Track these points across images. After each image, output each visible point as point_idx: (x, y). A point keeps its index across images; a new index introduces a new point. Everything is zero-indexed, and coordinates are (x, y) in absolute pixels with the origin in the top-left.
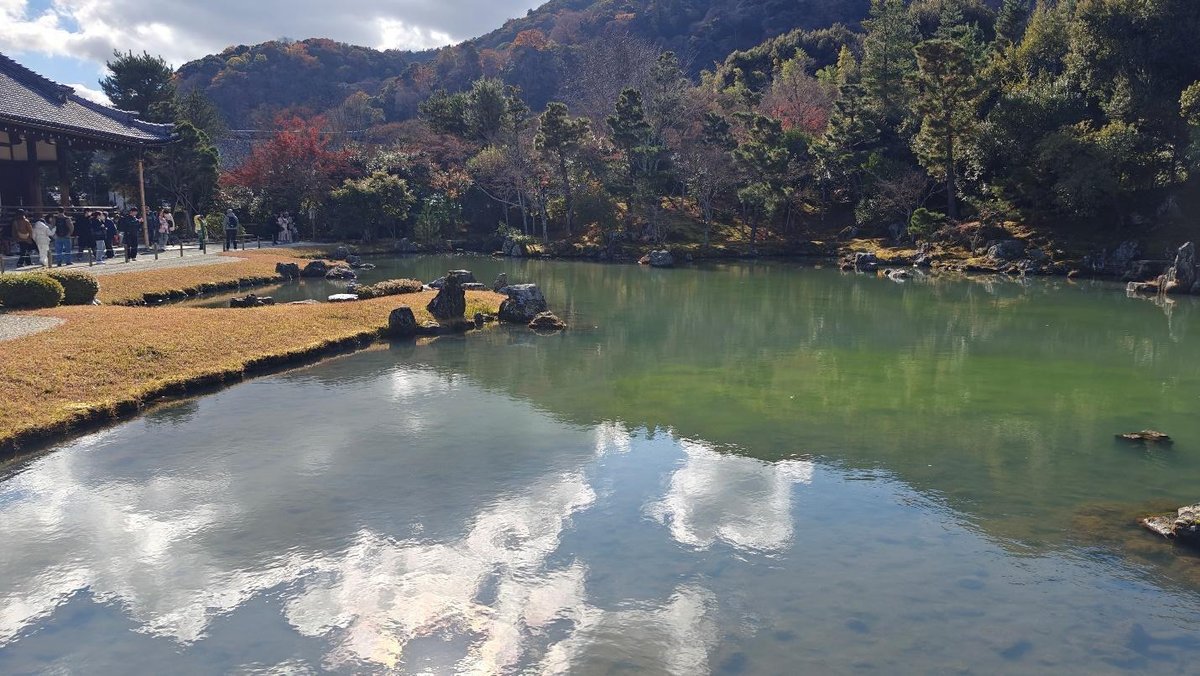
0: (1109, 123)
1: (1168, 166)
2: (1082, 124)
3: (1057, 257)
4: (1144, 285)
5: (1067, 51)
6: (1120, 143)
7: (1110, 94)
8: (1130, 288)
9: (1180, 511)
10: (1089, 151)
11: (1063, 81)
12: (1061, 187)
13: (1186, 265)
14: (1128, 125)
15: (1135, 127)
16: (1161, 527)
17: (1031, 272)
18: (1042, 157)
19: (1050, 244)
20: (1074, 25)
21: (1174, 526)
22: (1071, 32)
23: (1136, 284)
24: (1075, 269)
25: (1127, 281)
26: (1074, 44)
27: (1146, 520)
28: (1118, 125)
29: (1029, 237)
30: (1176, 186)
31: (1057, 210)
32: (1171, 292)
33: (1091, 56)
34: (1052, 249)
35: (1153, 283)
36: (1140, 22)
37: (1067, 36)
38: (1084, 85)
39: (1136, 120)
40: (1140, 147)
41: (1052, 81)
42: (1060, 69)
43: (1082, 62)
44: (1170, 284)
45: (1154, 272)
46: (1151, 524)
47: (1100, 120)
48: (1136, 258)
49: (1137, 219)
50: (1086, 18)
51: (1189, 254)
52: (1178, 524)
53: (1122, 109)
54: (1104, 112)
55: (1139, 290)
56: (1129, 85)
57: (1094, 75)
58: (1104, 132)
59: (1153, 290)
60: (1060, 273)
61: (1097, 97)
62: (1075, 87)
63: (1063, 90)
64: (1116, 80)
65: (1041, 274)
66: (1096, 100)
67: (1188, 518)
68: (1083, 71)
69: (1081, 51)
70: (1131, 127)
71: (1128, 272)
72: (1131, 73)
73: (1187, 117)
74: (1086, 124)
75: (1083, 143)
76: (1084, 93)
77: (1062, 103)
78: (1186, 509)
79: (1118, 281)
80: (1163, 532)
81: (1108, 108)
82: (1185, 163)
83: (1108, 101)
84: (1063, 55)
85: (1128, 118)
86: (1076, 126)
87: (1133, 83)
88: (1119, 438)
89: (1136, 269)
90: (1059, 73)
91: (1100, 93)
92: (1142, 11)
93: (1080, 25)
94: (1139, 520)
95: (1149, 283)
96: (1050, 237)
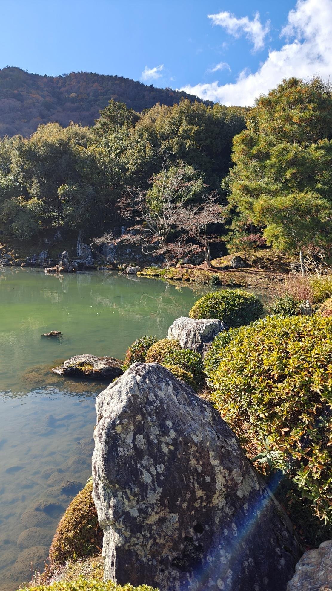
0: (31, 198)
1: (56, 219)
2: (21, 197)
3: (16, 258)
4: (51, 269)
5: (11, 163)
6: (37, 207)
7: (31, 185)
8: (46, 270)
9: (65, 363)
10: (24, 209)
11: (10, 177)
12: (14, 225)
13: (65, 261)
14: (39, 200)
15: (42, 201)
16: (59, 371)
17: (5, 265)
18: (5, 211)
19: (12, 251)
20: (13, 151)
21: (63, 370)
22: (12, 155)
23: (48, 269)
24: (24, 263)
25: (44, 267)
26: (13, 160)
27: (53, 369)
28: (35, 200)
29: (3, 248)
30: (60, 228)
31: (14, 236)
32: (61, 272)
33: (22, 167)
34: (14, 254)
35: (54, 268)
36: (40, 155)
37: (10, 156)
38: (20, 180)
39: (42, 198)
40: (45, 210)
41: (6, 176)
42: (9, 171)
43: (18, 169)
44: (61, 268)
45: (55, 264)
46: (55, 371)
47: (28, 197)
48: (48, 258)
49: (46, 241)
50: (18, 149)
51: (66, 256)
52: (64, 368)
53: (36, 193)
54: (29, 193)
55: (49, 271)
56: (38, 182)
57: (23, 175)
58: (30, 202)
59: (55, 271)
60: (18, 265)
61: (26, 186)
62: (16, 180)
63: (11, 181)
64: (32, 179)
65: (10, 265)
66: (25, 188)
67: (67, 365)
68: (18, 174)
69: (17, 164)
70: (41, 201)
71: (45, 264)
72: (39, 177)
73: (61, 199)
74: (22, 198)
75: (22, 206)
76: (20, 183)
77: (11, 187)
78: (67, 361)
79: (41, 268)
80: (59, 373)
81: (31, 191)
82: (62, 218)
83: (31, 189)
84: (9, 165)
85: (39, 197)
86: (18, 198)
87: (39, 182)
88: (43, 336)
89: (48, 262)
90: (9, 173)
91: (27, 185)
92: (40, 151)
93: (16, 152)
94: (50, 370)
95: (53, 268)
96: (12, 248)
